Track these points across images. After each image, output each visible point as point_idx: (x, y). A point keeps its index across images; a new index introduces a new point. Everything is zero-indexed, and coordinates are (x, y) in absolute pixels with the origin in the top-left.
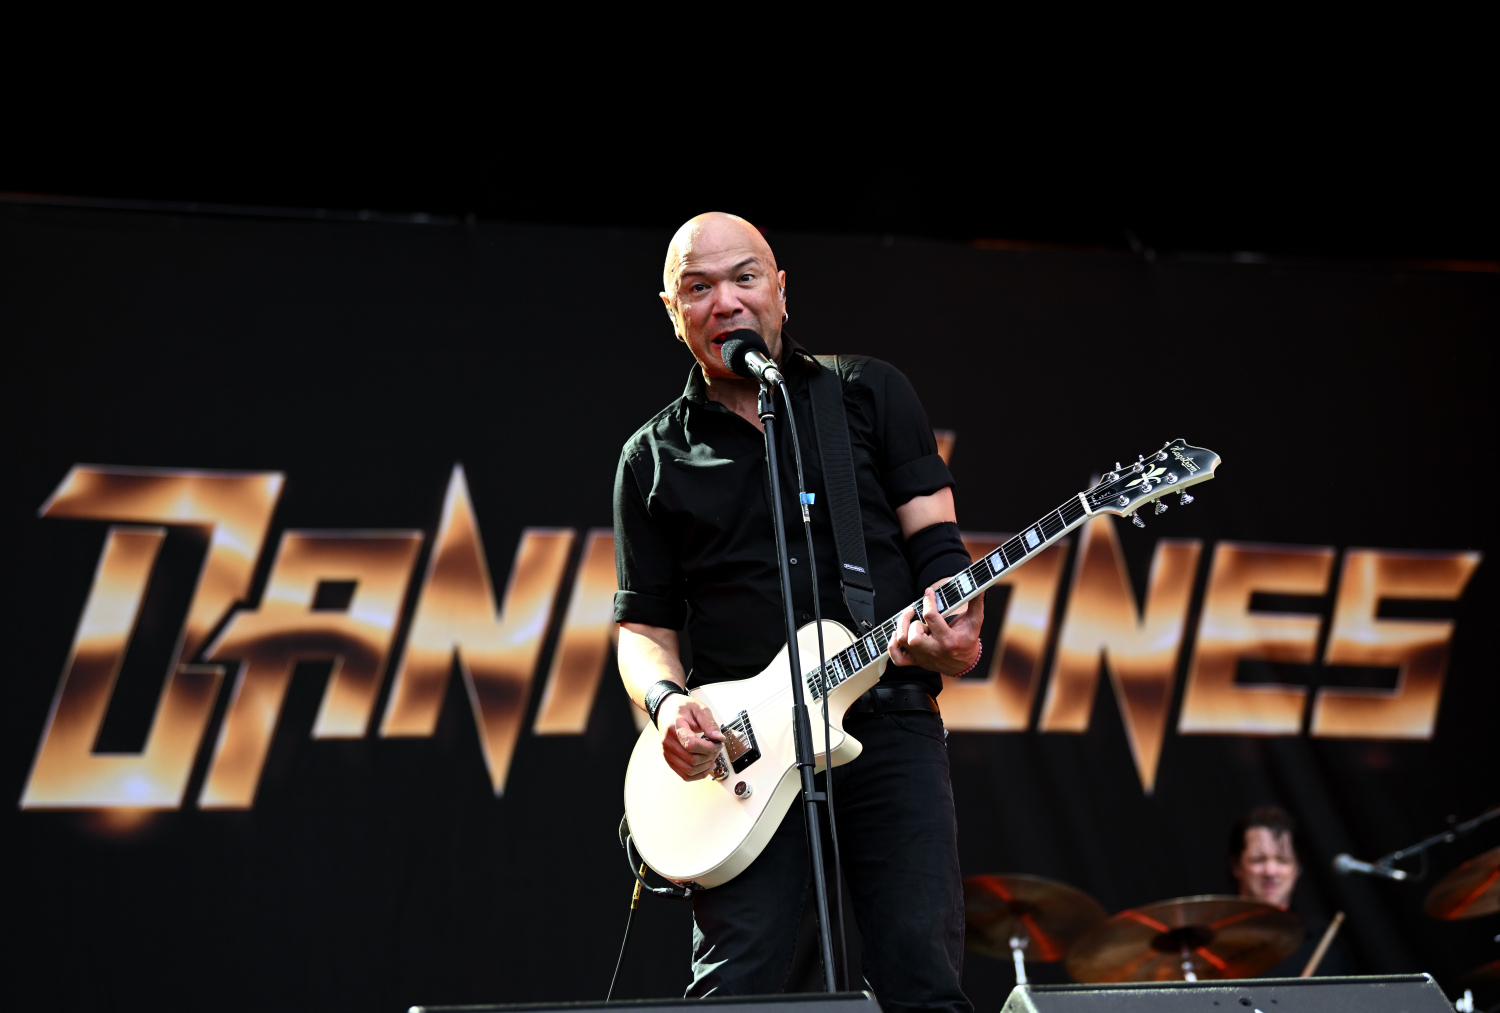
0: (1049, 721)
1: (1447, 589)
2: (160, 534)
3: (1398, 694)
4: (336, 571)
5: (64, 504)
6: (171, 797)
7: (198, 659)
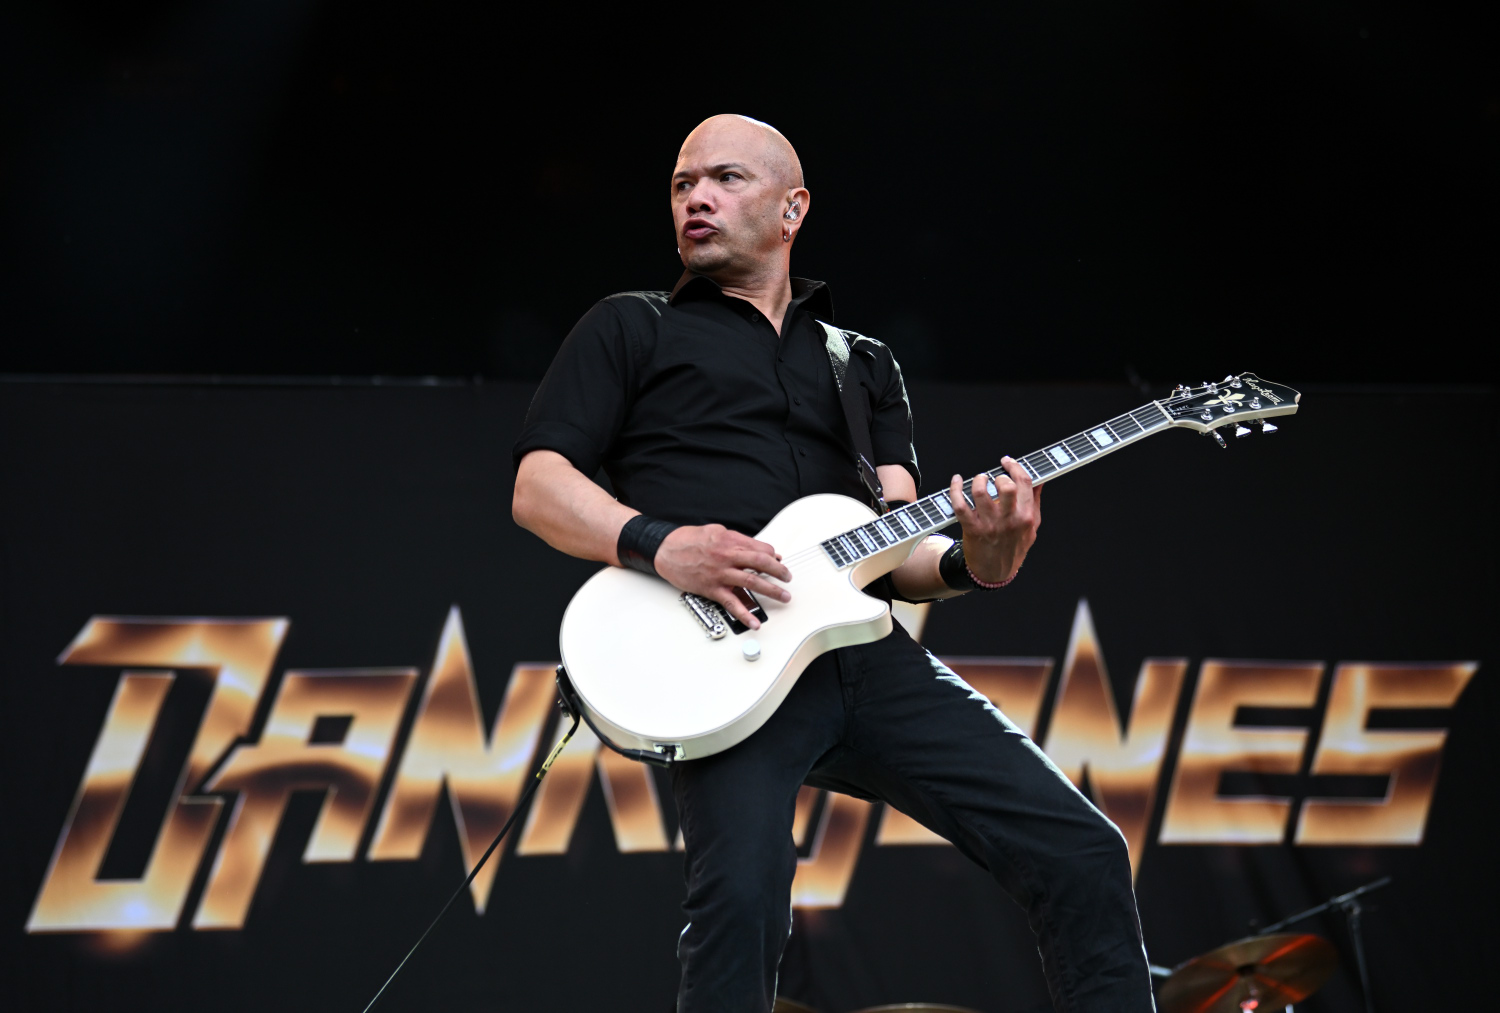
1: (1441, 698)
2: (170, 677)
3: (1388, 800)
4: (334, 707)
5: (82, 651)
6: (167, 919)
7: (198, 791)
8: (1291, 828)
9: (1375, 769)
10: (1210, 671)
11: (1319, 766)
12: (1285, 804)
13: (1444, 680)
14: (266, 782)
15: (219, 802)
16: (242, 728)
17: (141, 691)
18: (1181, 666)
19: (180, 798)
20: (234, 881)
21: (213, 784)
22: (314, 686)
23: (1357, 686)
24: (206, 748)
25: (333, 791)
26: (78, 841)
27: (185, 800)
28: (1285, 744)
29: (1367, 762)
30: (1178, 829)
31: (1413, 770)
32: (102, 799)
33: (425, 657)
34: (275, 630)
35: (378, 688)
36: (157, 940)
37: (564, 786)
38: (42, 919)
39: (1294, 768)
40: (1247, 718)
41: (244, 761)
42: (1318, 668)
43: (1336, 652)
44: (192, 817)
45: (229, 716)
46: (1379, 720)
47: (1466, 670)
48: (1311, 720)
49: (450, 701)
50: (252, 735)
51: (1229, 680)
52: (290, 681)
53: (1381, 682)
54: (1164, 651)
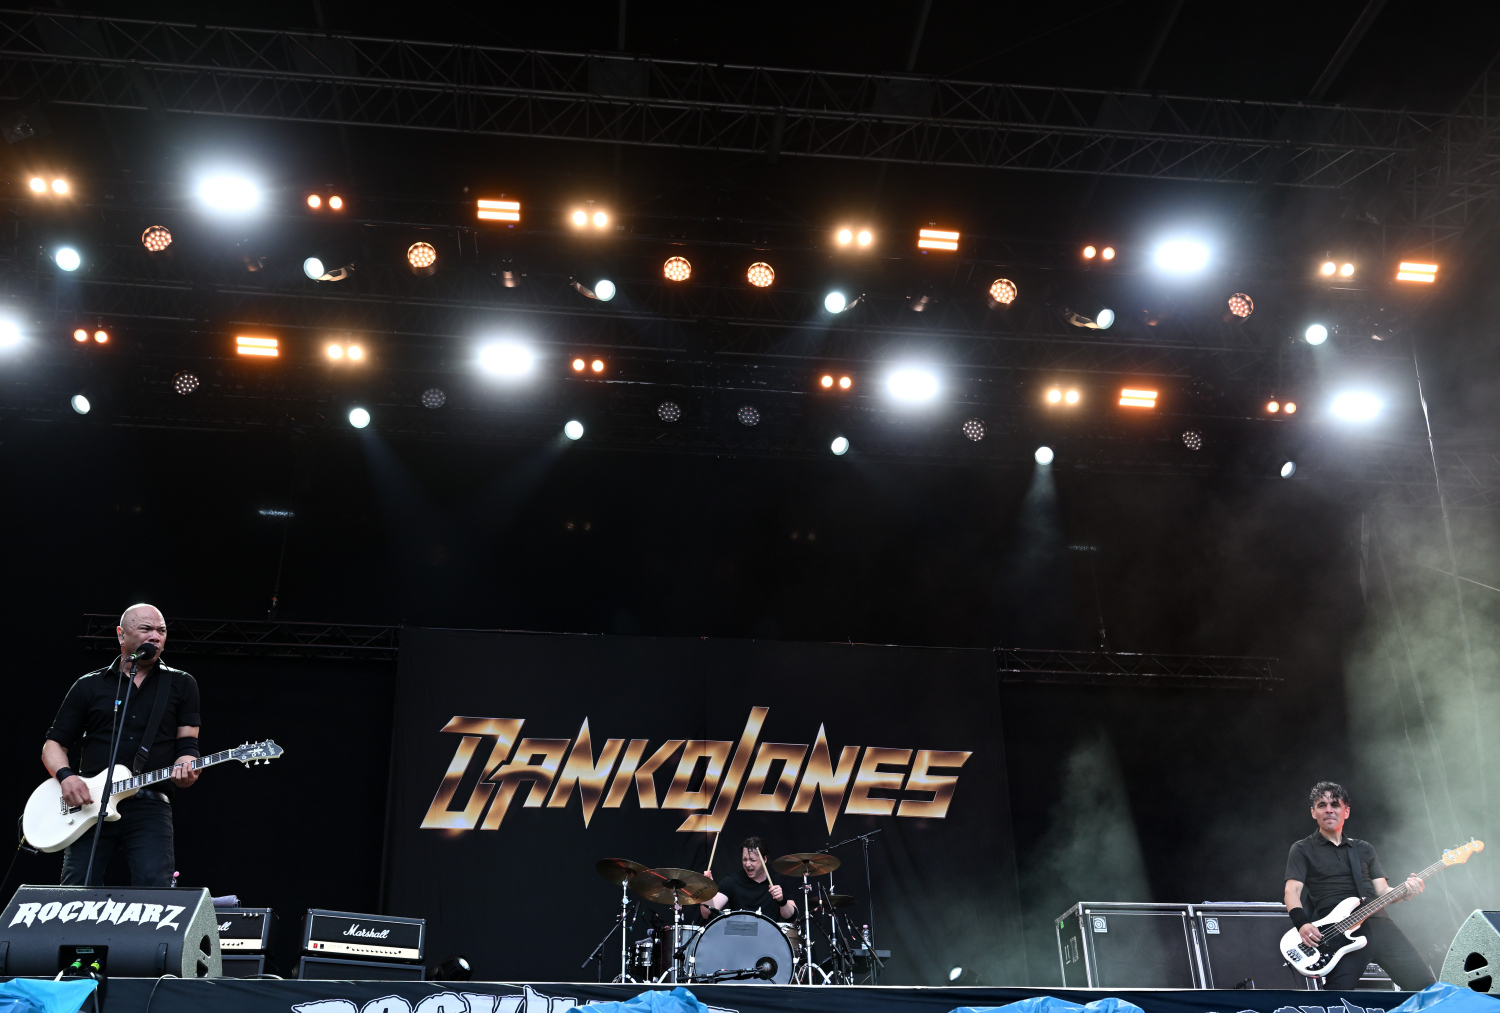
4: (539, 752)
5: (449, 728)
6: (471, 826)
7: (487, 780)
8: (895, 810)
10: (869, 750)
14: (511, 778)
16: (505, 759)
17: (469, 743)
19: (480, 782)
22: (532, 744)
23: (925, 758)
24: (491, 765)
26: (442, 796)
28: (896, 779)
29: (927, 787)
30: (851, 809)
31: (944, 790)
32: (452, 781)
33: (574, 735)
34: (520, 722)
35: (555, 745)
36: (467, 832)
37: (622, 783)
38: (426, 824)
40: (881, 768)
41: (504, 770)
43: (918, 745)
44: (483, 789)
45: (500, 753)
46: (932, 771)
47: (969, 754)
48: (906, 770)
49: (582, 751)
50: (508, 761)
51: (876, 753)
52: (524, 741)
53: (934, 757)
54: (851, 743)
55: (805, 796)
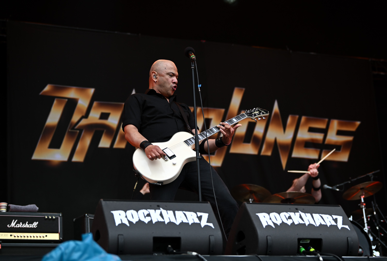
0: (262, 153)
1: (353, 129)
2: (67, 100)
3: (341, 151)
4: (105, 111)
5: (46, 92)
6: (66, 159)
7: (73, 128)
8: (320, 156)
9: (338, 144)
10: (303, 119)
11: (326, 142)
12: (319, 150)
13: (354, 125)
15: (78, 131)
16: (84, 114)
17: (59, 103)
18: (297, 117)
19: (69, 130)
20: (82, 150)
21: (76, 127)
23: (335, 125)
24: (75, 118)
25: (105, 131)
26: (44, 138)
27: (70, 130)
28: (319, 137)
29: (336, 142)
30: (296, 154)
31: (346, 145)
32: (50, 128)
34: (92, 91)
35: (115, 107)
36: (63, 163)
38: (35, 157)
39: (321, 142)
40: (311, 130)
41: (84, 122)
42: (327, 120)
43: (331, 117)
44: (72, 135)
45: (80, 111)
46: (339, 133)
47: (358, 123)
48: (325, 131)
50: (86, 116)
51: (307, 121)
52: (95, 104)
53: (340, 124)
54: (294, 113)
55: (269, 145)
